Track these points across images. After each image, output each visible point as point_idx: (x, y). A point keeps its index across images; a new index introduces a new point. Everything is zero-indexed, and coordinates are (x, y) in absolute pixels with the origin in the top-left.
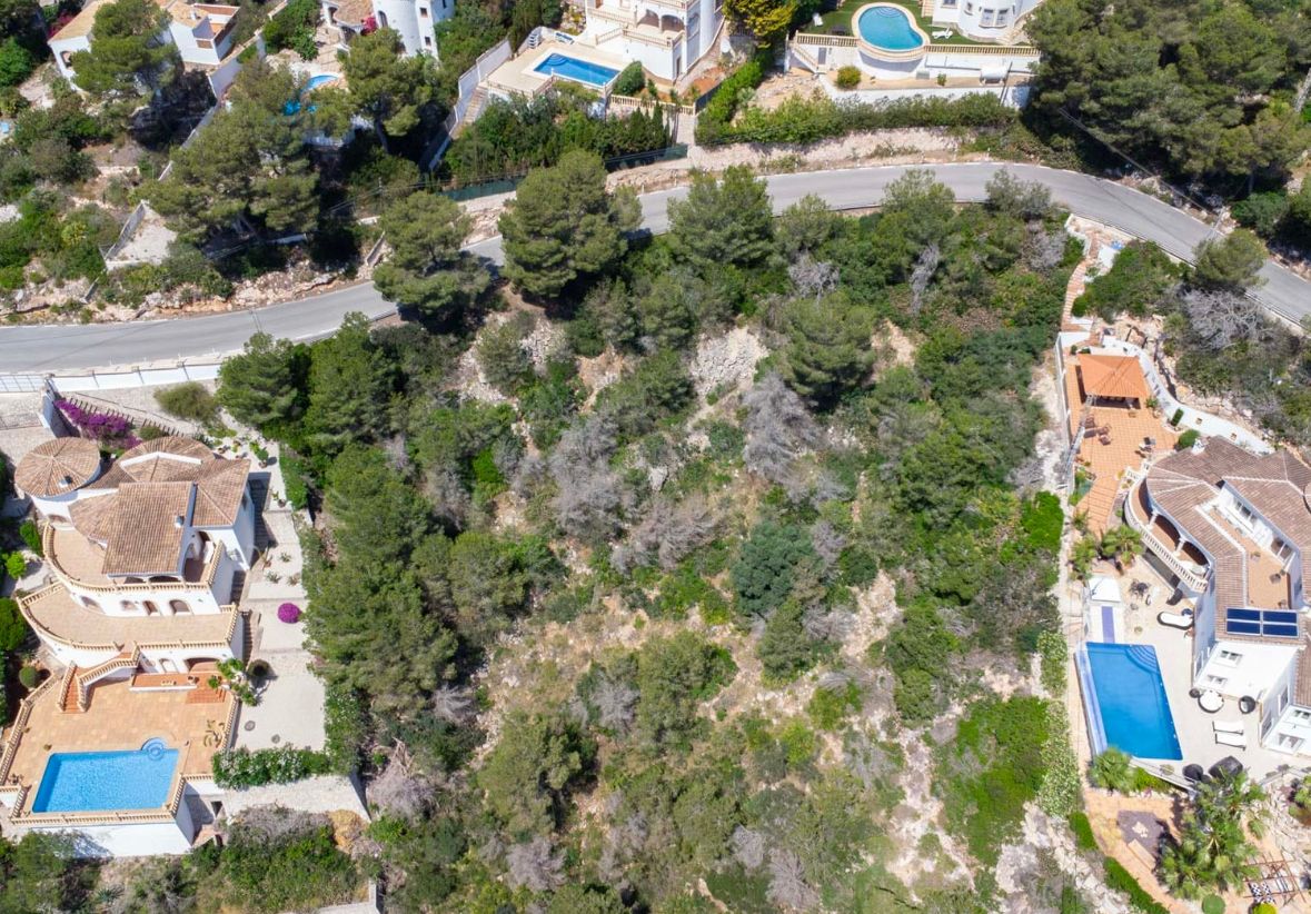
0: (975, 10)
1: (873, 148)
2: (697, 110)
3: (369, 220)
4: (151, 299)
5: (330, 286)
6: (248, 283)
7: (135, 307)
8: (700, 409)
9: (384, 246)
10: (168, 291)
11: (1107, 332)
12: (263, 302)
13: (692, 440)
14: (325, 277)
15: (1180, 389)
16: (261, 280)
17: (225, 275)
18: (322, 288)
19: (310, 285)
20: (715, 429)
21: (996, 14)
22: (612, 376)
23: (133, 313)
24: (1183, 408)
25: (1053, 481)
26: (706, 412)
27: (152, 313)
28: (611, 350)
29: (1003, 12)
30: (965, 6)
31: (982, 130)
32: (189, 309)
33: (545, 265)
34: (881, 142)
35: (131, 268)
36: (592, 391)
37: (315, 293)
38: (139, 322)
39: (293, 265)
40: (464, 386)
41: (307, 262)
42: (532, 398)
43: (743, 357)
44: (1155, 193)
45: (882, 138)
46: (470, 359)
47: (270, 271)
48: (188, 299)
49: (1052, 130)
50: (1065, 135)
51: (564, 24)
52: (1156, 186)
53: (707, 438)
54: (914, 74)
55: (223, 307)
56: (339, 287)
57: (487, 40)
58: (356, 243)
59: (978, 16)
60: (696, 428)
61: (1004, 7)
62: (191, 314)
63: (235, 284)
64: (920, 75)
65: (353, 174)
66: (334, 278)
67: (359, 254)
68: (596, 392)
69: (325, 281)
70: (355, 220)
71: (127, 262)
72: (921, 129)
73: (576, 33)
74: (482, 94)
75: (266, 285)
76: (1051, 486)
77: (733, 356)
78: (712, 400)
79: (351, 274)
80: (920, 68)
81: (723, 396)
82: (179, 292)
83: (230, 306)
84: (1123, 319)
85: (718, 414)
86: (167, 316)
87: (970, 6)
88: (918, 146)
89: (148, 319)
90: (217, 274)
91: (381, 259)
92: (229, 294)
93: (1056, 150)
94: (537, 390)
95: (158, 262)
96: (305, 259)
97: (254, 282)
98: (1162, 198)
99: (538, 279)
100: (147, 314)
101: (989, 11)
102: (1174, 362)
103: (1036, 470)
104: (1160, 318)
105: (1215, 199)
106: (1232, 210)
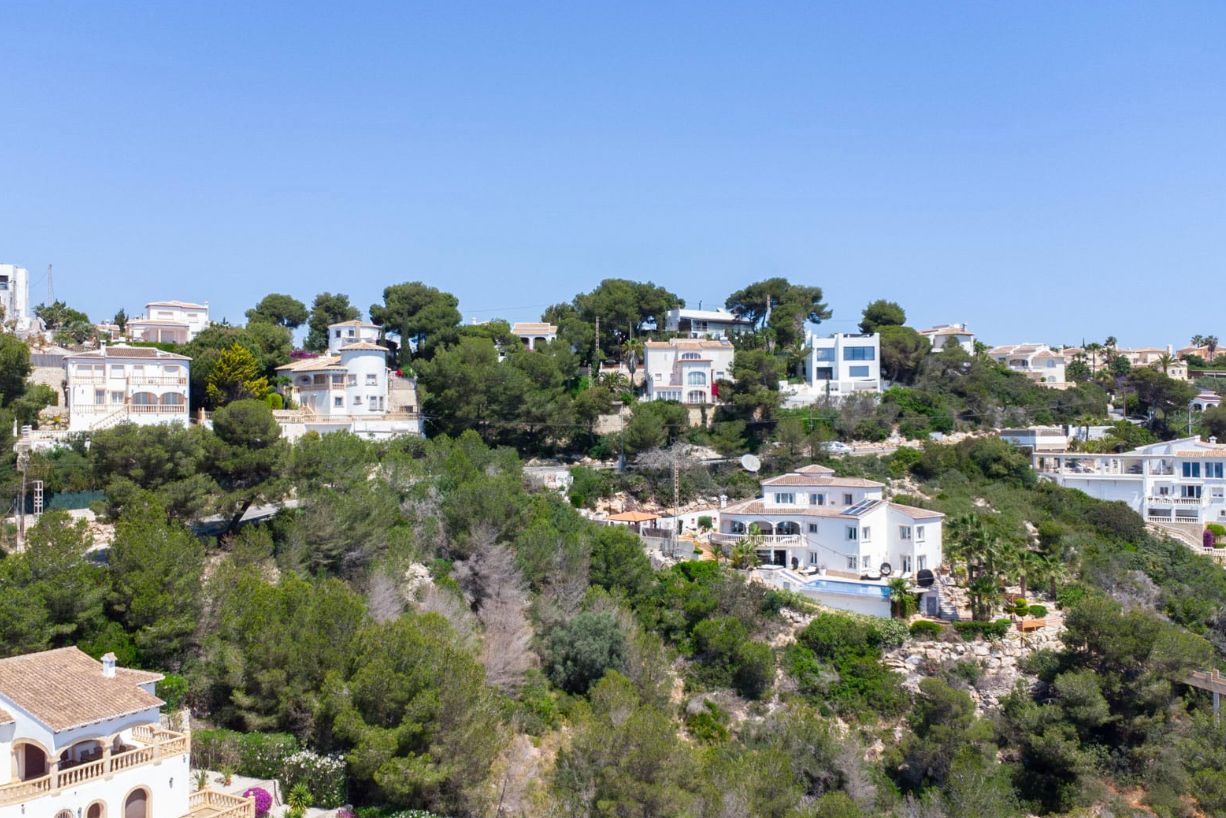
0: (363, 400)
15: (670, 511)
21: (378, 399)
24: (681, 518)
25: (671, 560)
29: (381, 398)
30: (353, 400)
52: (538, 462)
59: (366, 403)
61: (381, 394)
76: (672, 562)
80: (352, 432)
84: (600, 504)
87: (358, 398)
101: (373, 398)
102: (652, 503)
103: (657, 562)
104: (620, 493)
105: (574, 457)
106: (589, 456)
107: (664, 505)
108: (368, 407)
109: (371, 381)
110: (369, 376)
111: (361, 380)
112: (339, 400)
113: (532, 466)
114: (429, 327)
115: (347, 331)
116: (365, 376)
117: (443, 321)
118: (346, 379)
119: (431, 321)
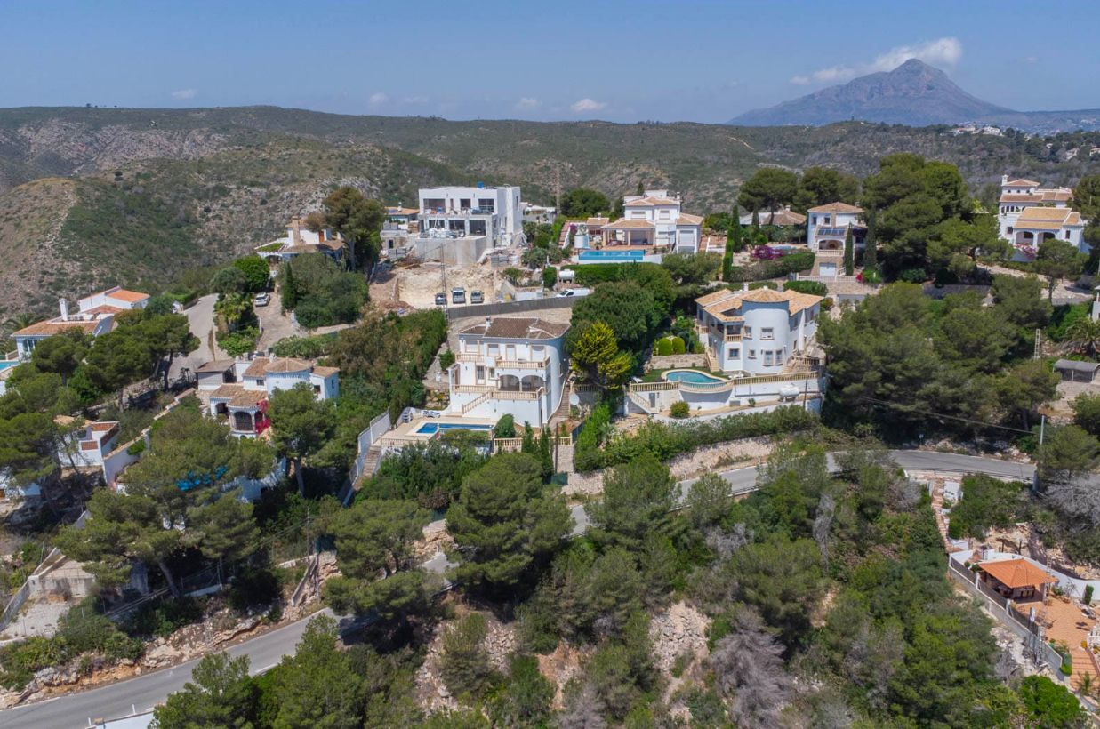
0: (758, 354)
1: (716, 459)
2: (574, 441)
3: (289, 564)
4: (41, 676)
5: (254, 633)
6: (161, 640)
7: (19, 689)
8: (669, 683)
9: (306, 586)
10: (62, 663)
11: (984, 548)
12: (178, 660)
13: (674, 713)
14: (247, 624)
15: (1078, 570)
16: (175, 636)
17: (132, 635)
18: (244, 636)
19: (232, 632)
20: (692, 699)
21: (774, 354)
22: (571, 670)
23: (15, 696)
24: (1090, 583)
25: (1030, 667)
26: (676, 684)
27: (40, 695)
28: (564, 643)
29: (779, 352)
30: (748, 354)
31: (796, 433)
32: (86, 681)
33: (504, 547)
34: (722, 454)
35: (17, 645)
36: (557, 687)
37: (237, 642)
38: (23, 706)
39: (211, 615)
40: (425, 703)
41: (227, 611)
42: (501, 703)
43: (689, 629)
44: (952, 451)
45: (721, 450)
46: (426, 675)
47: (186, 623)
48: (87, 670)
49: (853, 421)
50: (865, 422)
51: (429, 404)
52: (949, 446)
53: (687, 709)
54: (728, 403)
55: (129, 672)
56: (264, 632)
57: (375, 407)
58: (279, 585)
59: (760, 358)
60: (674, 700)
61: (779, 349)
62: (90, 687)
63: (146, 644)
64: (733, 404)
65: (270, 521)
66: (257, 624)
67: (282, 596)
68: (561, 687)
69: (248, 626)
70: (274, 563)
71: (10, 641)
72: (750, 439)
73: (441, 409)
74: (376, 452)
75: (181, 641)
76: (1029, 670)
77: (680, 630)
78: (677, 672)
79: (275, 617)
80: (732, 398)
81: (686, 667)
82: (77, 662)
83: (138, 670)
84: (992, 534)
85: (689, 684)
86: (58, 694)
87: (752, 352)
88: (751, 454)
89: (33, 701)
90: (123, 635)
91: (304, 599)
92: (138, 656)
93: (860, 436)
94: (503, 694)
95: (50, 634)
96: (223, 608)
97: (167, 639)
98: (959, 452)
99: (497, 565)
100: (33, 697)
101: (769, 353)
102: (1059, 552)
103: (1010, 662)
104: (1023, 524)
105: (999, 444)
106: (1017, 447)
107: (1071, 559)
108: (763, 363)
109: (767, 334)
110: (764, 330)
111: (756, 333)
112: (734, 353)
113: (940, 450)
114: (896, 228)
115: (823, 218)
116: (760, 330)
117: (912, 221)
118: (742, 330)
119: (900, 221)
